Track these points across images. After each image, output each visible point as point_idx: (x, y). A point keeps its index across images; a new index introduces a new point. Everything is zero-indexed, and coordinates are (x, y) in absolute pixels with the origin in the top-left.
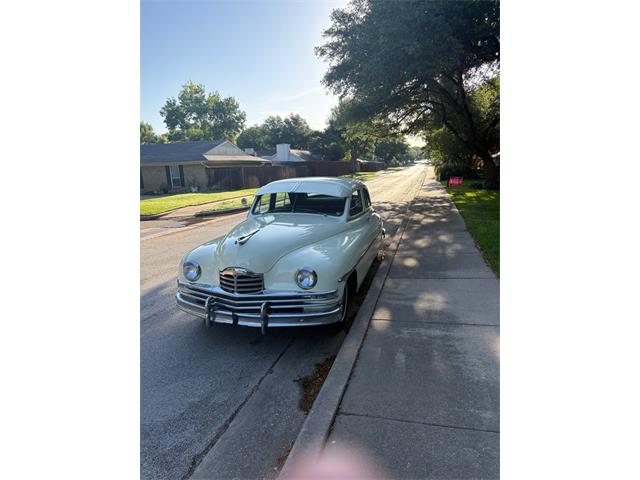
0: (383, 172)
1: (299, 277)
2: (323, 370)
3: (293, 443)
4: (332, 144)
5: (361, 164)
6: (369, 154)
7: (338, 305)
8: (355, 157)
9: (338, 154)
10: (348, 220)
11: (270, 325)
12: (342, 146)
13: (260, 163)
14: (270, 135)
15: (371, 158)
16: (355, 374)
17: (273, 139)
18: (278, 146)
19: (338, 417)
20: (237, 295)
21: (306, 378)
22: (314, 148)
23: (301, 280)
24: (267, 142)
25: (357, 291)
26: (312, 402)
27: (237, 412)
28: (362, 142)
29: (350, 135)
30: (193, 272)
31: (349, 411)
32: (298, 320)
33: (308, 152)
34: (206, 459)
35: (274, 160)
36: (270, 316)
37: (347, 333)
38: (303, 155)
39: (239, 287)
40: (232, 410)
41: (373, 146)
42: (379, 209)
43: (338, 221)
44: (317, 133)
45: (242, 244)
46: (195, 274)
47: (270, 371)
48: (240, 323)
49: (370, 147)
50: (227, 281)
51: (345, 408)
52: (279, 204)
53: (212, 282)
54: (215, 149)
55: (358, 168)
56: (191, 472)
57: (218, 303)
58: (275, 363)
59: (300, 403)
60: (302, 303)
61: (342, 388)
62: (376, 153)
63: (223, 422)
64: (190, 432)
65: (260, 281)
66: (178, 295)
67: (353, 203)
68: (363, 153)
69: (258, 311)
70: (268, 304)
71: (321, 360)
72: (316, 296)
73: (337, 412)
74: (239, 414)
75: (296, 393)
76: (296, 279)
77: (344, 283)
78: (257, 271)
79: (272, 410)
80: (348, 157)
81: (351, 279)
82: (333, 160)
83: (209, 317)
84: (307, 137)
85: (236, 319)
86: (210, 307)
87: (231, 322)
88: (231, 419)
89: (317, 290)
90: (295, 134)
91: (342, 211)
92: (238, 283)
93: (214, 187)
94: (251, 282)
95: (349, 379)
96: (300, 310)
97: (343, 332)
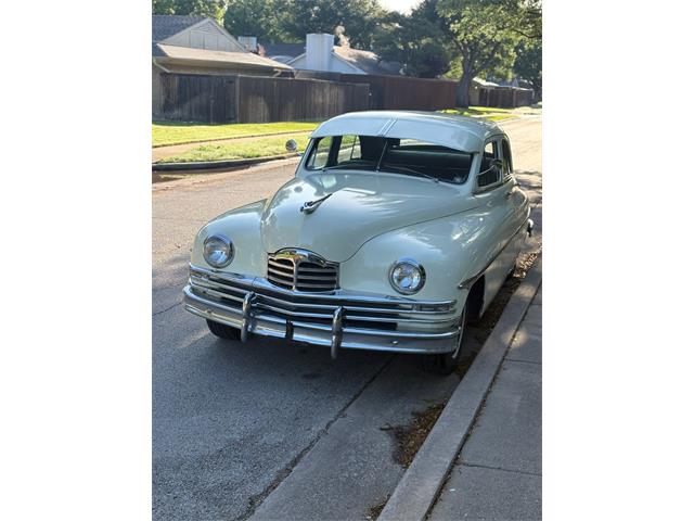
0: (527, 109)
1: (396, 274)
2: (427, 420)
3: (389, 496)
4: (424, 41)
5: (482, 90)
6: (500, 70)
7: (453, 327)
8: (469, 73)
9: (436, 64)
10: (475, 193)
11: (343, 345)
12: (446, 47)
13: (269, 70)
14: (292, 10)
15: (504, 78)
16: (479, 423)
17: (299, 20)
18: (308, 35)
19: (456, 468)
20: (295, 292)
21: (399, 427)
22: (385, 45)
23: (399, 280)
24: (287, 27)
25: (481, 314)
26: (413, 455)
27: (300, 456)
28: (489, 43)
29: (467, 28)
30: (220, 254)
31: (472, 462)
32: (390, 340)
33: (371, 55)
34: (268, 501)
35: (300, 65)
36: (345, 330)
37: (461, 378)
38: (362, 61)
39: (299, 281)
40: (293, 454)
41: (512, 53)
42: (521, 183)
43: (457, 192)
44: (395, 17)
45: (309, 212)
46: (223, 257)
47: (342, 414)
48: (297, 336)
49: (505, 54)
50: (278, 269)
51: (466, 457)
52: (344, 153)
53: (253, 270)
54: (183, 35)
55: (476, 97)
56: (251, 511)
57: (261, 303)
58: (348, 405)
59: (393, 456)
60: (395, 316)
61: (461, 435)
62: (517, 69)
63: (283, 465)
64: (237, 472)
65: (334, 274)
66: (187, 289)
67: (484, 165)
68: (489, 64)
69: (328, 322)
70: (345, 312)
71: (421, 407)
72: (421, 307)
73: (456, 461)
74: (305, 458)
75: (386, 444)
76: (391, 279)
77: (466, 293)
78: (330, 258)
79: (353, 458)
80: (456, 72)
81: (477, 287)
82: (422, 75)
83: (247, 326)
84: (372, 23)
85: (290, 330)
86: (250, 309)
87: (282, 334)
88: (295, 462)
89: (422, 297)
90: (346, 12)
91: (464, 175)
92: (300, 273)
93: (177, 113)
94: (319, 273)
95: (471, 428)
96: (393, 327)
97: (454, 376)
